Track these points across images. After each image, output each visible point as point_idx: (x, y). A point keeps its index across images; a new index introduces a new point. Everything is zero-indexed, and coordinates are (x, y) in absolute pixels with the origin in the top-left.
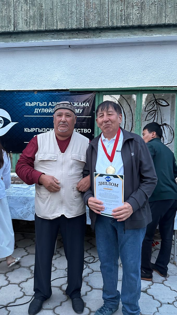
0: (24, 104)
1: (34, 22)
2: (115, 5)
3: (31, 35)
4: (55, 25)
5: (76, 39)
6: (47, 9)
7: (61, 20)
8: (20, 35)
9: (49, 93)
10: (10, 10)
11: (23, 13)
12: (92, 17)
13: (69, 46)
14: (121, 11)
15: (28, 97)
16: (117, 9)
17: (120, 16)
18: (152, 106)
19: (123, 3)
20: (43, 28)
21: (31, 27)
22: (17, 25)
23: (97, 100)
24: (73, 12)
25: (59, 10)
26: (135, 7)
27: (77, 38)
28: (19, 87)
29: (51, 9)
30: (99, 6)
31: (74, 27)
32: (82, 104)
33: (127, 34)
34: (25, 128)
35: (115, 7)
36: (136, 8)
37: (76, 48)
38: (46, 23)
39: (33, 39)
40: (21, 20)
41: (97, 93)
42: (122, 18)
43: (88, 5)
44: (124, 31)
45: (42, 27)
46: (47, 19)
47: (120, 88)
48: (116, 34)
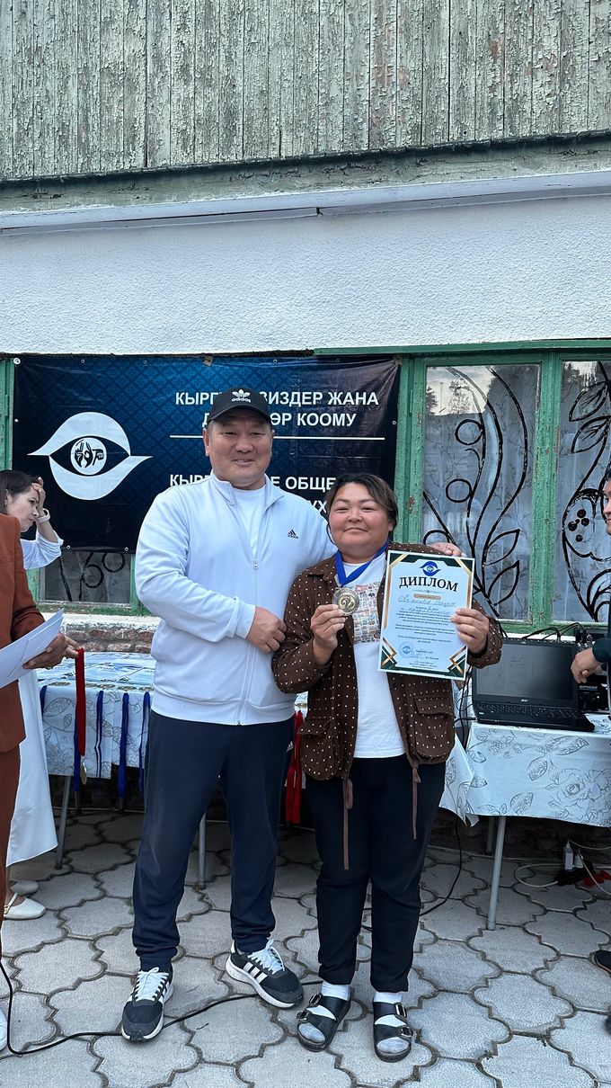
0: (171, 398)
1: (208, 136)
2: (471, 71)
3: (198, 180)
4: (274, 144)
5: (338, 189)
6: (250, 93)
7: (294, 126)
8: (162, 182)
9: (250, 364)
10: (133, 104)
11: (175, 108)
12: (393, 113)
13: (318, 209)
14: (492, 89)
15: (184, 378)
16: (479, 82)
17: (489, 104)
18: (593, 402)
19: (499, 61)
20: (234, 157)
21: (199, 153)
22: (154, 148)
23: (406, 385)
24: (332, 100)
25: (286, 96)
26: (540, 74)
27: (342, 183)
28: (156, 344)
29: (262, 92)
30: (419, 76)
31: (336, 148)
32: (354, 397)
33: (512, 164)
34: (172, 476)
35: (472, 77)
36: (542, 76)
37: (341, 215)
38: (245, 137)
39: (202, 194)
40: (167, 132)
41: (407, 360)
42: (493, 113)
43: (383, 76)
44: (500, 155)
45: (233, 151)
46: (248, 126)
47: (484, 344)
48: (471, 168)
